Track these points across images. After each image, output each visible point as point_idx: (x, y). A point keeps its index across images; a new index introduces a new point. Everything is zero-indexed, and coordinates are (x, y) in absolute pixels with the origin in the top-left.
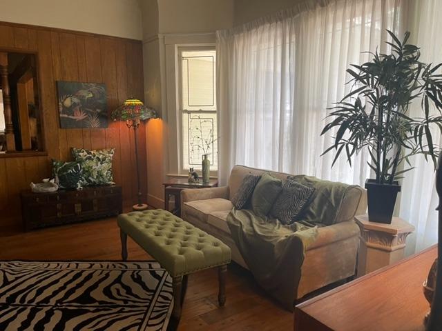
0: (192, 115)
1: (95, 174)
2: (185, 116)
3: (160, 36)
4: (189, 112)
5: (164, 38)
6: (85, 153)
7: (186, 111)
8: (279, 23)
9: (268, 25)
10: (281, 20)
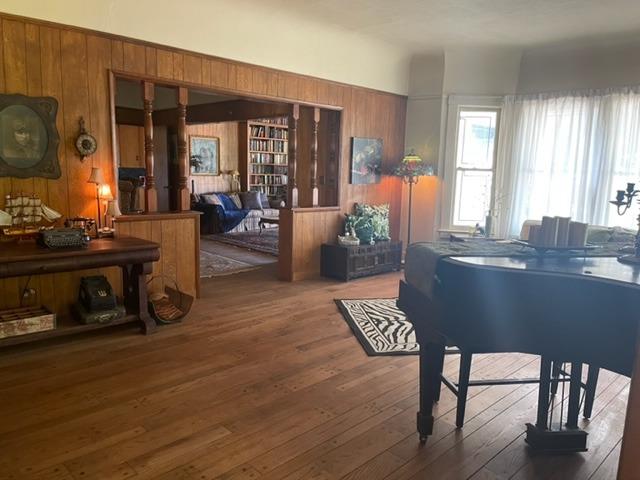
0: (467, 172)
1: (380, 229)
2: (459, 173)
3: (444, 96)
4: (464, 170)
5: (448, 99)
6: (370, 208)
7: (460, 169)
8: (585, 98)
9: (571, 98)
10: (588, 96)
